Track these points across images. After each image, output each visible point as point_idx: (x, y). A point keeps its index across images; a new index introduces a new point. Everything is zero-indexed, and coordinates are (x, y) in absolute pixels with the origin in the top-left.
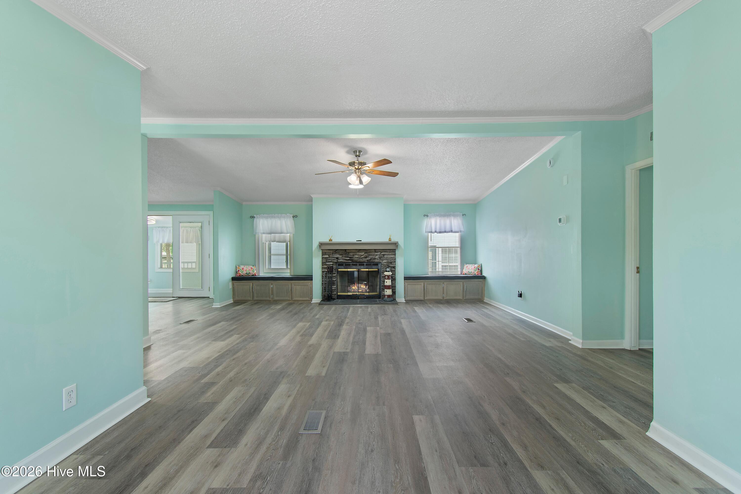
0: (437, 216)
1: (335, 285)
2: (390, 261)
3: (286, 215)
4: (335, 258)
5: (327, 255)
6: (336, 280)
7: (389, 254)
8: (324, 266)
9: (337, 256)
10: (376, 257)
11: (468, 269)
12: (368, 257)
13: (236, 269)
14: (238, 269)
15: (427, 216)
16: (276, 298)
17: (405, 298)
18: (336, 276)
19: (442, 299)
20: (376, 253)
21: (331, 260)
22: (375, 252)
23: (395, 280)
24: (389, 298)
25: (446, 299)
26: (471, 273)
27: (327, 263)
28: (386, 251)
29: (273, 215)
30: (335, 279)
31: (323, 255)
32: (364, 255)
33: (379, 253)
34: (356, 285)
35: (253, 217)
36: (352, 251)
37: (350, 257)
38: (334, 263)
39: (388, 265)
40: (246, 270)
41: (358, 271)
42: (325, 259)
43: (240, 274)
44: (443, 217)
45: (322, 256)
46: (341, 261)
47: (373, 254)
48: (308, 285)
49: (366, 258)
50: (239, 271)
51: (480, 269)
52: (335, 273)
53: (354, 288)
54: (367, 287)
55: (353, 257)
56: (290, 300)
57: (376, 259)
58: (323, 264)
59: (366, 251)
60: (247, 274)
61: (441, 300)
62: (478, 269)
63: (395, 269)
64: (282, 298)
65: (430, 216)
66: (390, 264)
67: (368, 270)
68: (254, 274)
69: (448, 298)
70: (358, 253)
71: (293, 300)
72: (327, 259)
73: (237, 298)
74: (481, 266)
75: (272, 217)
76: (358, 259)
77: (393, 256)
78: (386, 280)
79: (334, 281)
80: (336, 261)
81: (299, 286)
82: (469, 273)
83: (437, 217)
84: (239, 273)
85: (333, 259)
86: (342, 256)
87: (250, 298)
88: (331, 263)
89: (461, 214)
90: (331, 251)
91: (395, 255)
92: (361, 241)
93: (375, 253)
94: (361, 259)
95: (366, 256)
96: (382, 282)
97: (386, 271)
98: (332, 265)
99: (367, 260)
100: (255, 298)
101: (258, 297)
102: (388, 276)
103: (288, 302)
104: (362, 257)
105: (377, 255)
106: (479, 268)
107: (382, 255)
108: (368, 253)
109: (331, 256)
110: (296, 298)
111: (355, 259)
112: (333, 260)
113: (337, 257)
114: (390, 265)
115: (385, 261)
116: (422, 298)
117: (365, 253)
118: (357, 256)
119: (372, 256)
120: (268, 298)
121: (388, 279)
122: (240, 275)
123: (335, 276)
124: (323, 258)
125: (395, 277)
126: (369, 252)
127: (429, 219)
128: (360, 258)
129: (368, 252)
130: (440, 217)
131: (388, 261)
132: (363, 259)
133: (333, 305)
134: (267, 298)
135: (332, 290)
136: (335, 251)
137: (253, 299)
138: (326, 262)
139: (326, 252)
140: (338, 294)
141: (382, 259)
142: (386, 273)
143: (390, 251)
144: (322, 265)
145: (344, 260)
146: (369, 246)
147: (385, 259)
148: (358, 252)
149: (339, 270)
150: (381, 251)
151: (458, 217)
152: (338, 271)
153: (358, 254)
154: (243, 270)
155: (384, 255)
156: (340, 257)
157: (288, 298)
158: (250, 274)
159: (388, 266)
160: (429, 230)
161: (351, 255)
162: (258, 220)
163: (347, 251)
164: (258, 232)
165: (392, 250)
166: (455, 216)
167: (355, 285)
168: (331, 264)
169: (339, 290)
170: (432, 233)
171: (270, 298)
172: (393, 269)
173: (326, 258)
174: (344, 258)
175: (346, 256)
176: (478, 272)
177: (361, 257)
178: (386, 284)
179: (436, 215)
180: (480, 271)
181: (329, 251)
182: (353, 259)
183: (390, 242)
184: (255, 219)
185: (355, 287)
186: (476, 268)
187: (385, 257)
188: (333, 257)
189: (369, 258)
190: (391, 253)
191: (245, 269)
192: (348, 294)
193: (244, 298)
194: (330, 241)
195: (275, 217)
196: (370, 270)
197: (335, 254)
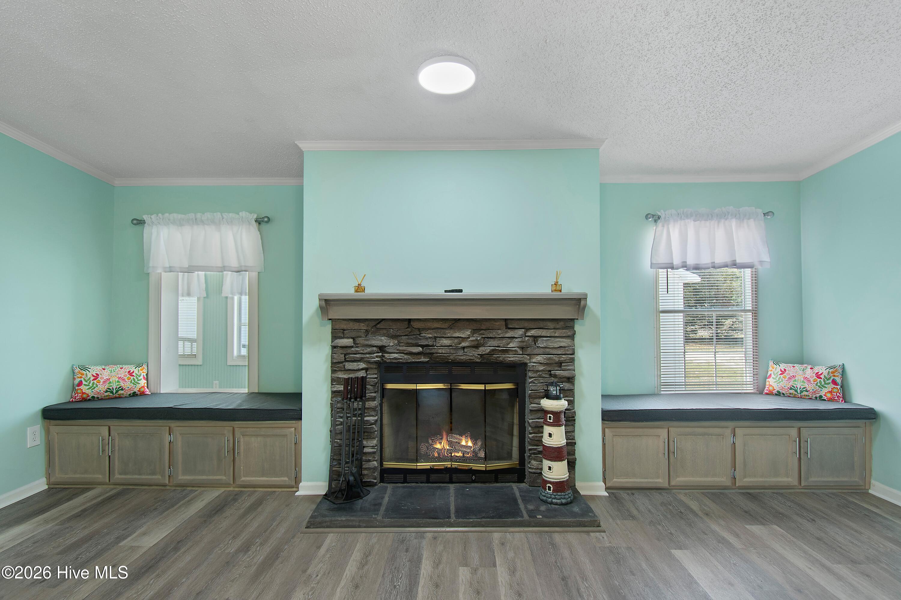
0: (688, 216)
1: (374, 438)
2: (556, 358)
3: (237, 216)
4: (375, 349)
5: (348, 338)
6: (376, 421)
7: (553, 335)
8: (339, 373)
9: (381, 340)
10: (511, 345)
11: (790, 378)
12: (483, 345)
13: (74, 379)
14: (79, 379)
15: (657, 219)
16: (183, 478)
17: (604, 481)
18: (376, 407)
19: (729, 483)
20: (509, 330)
21: (362, 356)
22: (507, 328)
23: (575, 420)
24: (561, 492)
25: (741, 484)
26: (801, 392)
27: (346, 364)
28: (541, 324)
29: (199, 215)
30: (373, 416)
31: (334, 337)
32: (471, 339)
33: (521, 332)
34: (445, 437)
35: (140, 222)
36: (429, 325)
37: (422, 346)
38: (372, 366)
39: (550, 371)
40: (109, 379)
41: (451, 390)
42: (341, 351)
43: (83, 393)
44: (706, 220)
45: (332, 342)
46: (395, 359)
47: (500, 333)
48: (285, 436)
49: (477, 347)
50: (80, 384)
51: (838, 380)
52: (374, 399)
53: (438, 446)
54: (479, 443)
55: (433, 346)
56: (227, 485)
57: (511, 353)
58: (336, 366)
59: (475, 326)
60: (112, 392)
61: (726, 488)
62: (834, 382)
63: (573, 385)
64: (204, 477)
65: (665, 218)
66: (557, 368)
67: (481, 387)
68: (136, 390)
69: (749, 480)
70: (452, 331)
71: (238, 482)
72: (349, 351)
73: (59, 476)
74: (841, 371)
75: (196, 222)
76: (452, 351)
77: (564, 342)
78: (547, 429)
79: (372, 424)
80: (377, 357)
81: (259, 439)
82: (791, 391)
83: (687, 221)
84: (79, 391)
85: (369, 350)
86: (396, 342)
87: (100, 476)
88: (362, 365)
89: (760, 211)
90: (363, 327)
91: (572, 337)
92: (461, 291)
93: (506, 332)
94: (461, 352)
95: (477, 343)
96: (530, 428)
97: (548, 396)
98: (362, 374)
99: (481, 355)
100: (118, 477)
101: (126, 474)
102: (556, 414)
103: (223, 490)
104: (463, 344)
105: (514, 337)
106: (835, 378)
107: (531, 339)
108: (482, 332)
109: (361, 342)
110: (248, 479)
111: (440, 351)
112: (369, 353)
113: (379, 343)
114: (558, 373)
115: (539, 358)
116: (661, 481)
117: (474, 331)
118: (446, 342)
119: (495, 343)
120: (158, 477)
121: (556, 423)
122: (85, 396)
123: (374, 409)
124: (334, 347)
125: (575, 412)
126: (485, 330)
127: (663, 226)
128: (457, 349)
129: (482, 330)
130: (695, 221)
131: (549, 359)
132: (465, 350)
133: (359, 527)
134: (154, 477)
135: (366, 453)
136: (374, 323)
137: (111, 481)
138: (346, 361)
139: (345, 328)
140: (384, 466)
141: (529, 351)
142: (547, 404)
143: (558, 327)
144: (333, 371)
145: (406, 354)
146: (488, 307)
147: (541, 351)
148: (450, 328)
149: (389, 386)
150: (526, 325)
151: (752, 220)
152: (383, 390)
153: (449, 335)
154: (95, 381)
155: (535, 338)
156: (391, 344)
157: (224, 478)
158: (121, 392)
159: (551, 375)
160: (662, 259)
161: (427, 339)
162: (154, 230)
163: (416, 325)
164: (153, 267)
165: (562, 323)
166: (741, 217)
167: (442, 439)
168: (361, 367)
169: (388, 451)
170: (669, 270)
171: (163, 476)
172: (566, 386)
173: (346, 347)
174: (404, 348)
175: (410, 341)
176: (835, 390)
177: (460, 344)
178: (547, 441)
179: (682, 216)
180: (839, 387)
181: (356, 326)
182: (433, 351)
183: (557, 295)
184: (146, 229)
185: (441, 445)
186: (822, 376)
187: (541, 343)
188: (369, 343)
189: (488, 350)
190: (561, 331)
191: (105, 375)
192: (418, 468)
193: (83, 476)
194: (356, 291)
195: (203, 222)
196: (489, 387)
197: (374, 333)
